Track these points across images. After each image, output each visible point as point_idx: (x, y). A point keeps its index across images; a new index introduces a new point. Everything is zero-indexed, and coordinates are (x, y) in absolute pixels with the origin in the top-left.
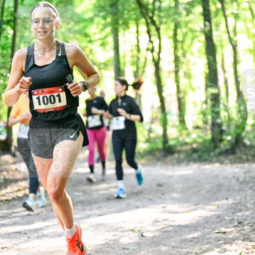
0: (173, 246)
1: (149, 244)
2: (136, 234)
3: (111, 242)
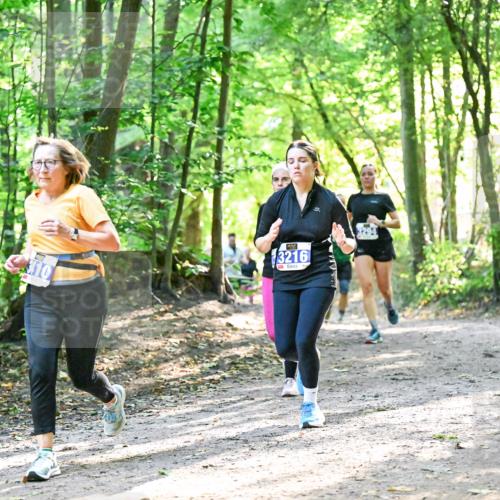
1: (470, 462)
2: (447, 444)
3: (402, 459)
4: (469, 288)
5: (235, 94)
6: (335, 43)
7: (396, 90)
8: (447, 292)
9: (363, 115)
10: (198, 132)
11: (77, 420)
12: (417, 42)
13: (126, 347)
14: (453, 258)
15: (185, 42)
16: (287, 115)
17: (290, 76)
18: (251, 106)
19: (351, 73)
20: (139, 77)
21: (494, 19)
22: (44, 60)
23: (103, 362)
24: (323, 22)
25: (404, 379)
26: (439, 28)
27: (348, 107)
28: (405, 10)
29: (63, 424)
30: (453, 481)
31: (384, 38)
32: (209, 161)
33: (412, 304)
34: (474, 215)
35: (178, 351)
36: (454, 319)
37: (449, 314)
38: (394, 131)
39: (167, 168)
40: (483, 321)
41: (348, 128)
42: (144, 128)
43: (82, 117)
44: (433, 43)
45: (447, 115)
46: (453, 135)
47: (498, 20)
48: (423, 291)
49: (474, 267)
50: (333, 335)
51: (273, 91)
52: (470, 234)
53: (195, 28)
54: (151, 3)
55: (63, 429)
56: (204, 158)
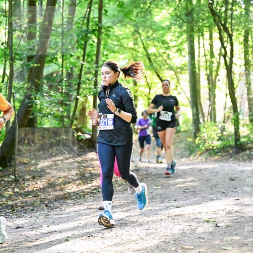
0: (245, 236)
1: (222, 234)
2: (211, 224)
3: (188, 232)
4: (222, 146)
5: (104, 48)
6: (155, 22)
7: (186, 46)
8: (211, 148)
9: (169, 58)
10: (85, 67)
11: (24, 213)
12: (196, 21)
13: (49, 176)
14: (214, 130)
15: (79, 21)
16: (131, 59)
17: (132, 39)
18: (112, 54)
19: (162, 37)
20: (56, 39)
21: (235, 10)
22: (7, 30)
23: (37, 183)
24: (149, 12)
25: (189, 192)
26: (207, 15)
27: (161, 54)
28: (190, 5)
29: (17, 215)
30: (214, 243)
31: (180, 19)
32: (91, 81)
33: (193, 154)
34: (225, 109)
35: (75, 178)
36: (215, 161)
37: (212, 159)
38: (185, 66)
39: (69, 85)
40: (229, 162)
41: (161, 65)
42: (58, 65)
43: (26, 59)
44: (204, 22)
45: (211, 58)
46: (214, 69)
47: (237, 10)
48: (199, 147)
49: (225, 135)
50: (154, 170)
51: (123, 46)
52: (223, 118)
53: (84, 14)
54: (62, 2)
55: (17, 218)
56: (89, 80)
